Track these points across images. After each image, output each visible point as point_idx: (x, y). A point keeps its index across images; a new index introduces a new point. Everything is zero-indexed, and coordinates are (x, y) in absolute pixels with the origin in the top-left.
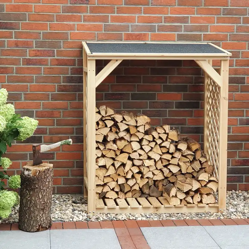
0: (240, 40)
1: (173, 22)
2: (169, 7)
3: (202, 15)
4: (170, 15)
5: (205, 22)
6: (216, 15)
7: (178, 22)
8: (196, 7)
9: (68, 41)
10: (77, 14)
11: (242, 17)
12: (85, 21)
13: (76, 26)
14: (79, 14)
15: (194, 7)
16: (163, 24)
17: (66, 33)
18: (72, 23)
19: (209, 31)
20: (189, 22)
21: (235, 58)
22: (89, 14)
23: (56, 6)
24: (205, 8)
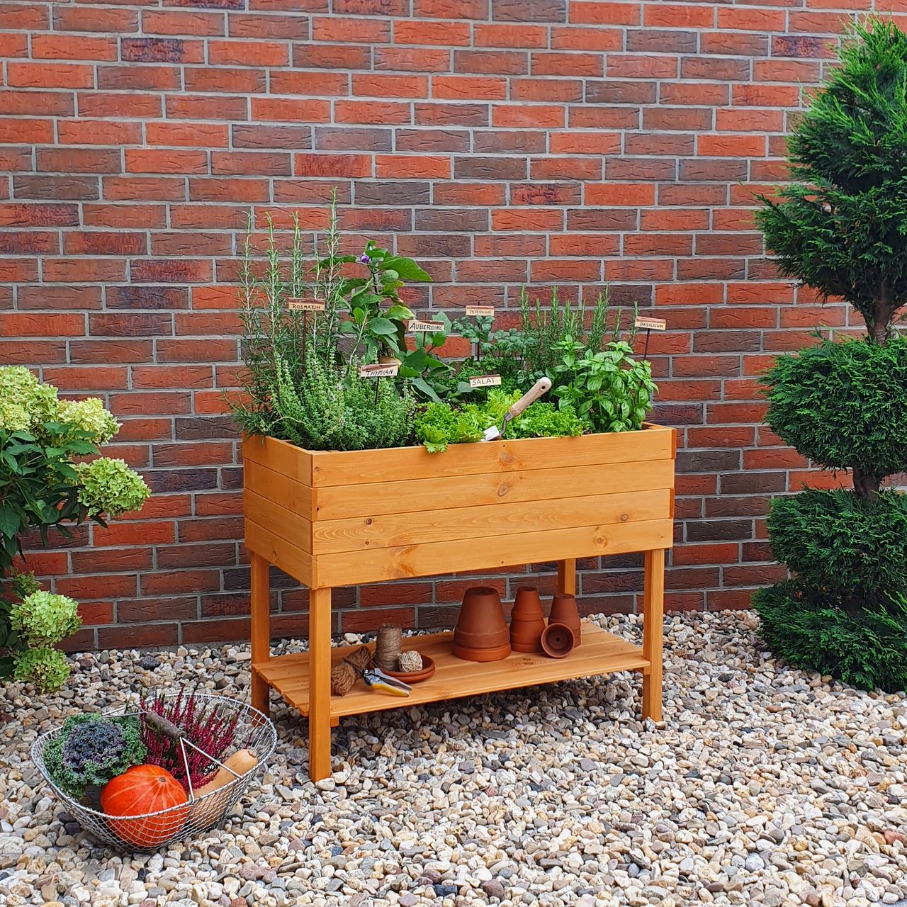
0: (637, 178)
1: (442, 121)
2: (430, 76)
3: (526, 100)
4: (431, 100)
5: (536, 122)
6: (566, 101)
7: (456, 123)
8: (508, 78)
9: (121, 175)
10: (146, 92)
11: (641, 107)
12: (170, 114)
13: (144, 129)
14: (152, 93)
15: (503, 76)
16: (413, 126)
17: (114, 151)
18: (130, 120)
19: (548, 149)
20: (490, 122)
21: (623, 229)
22: (183, 93)
23: (78, 66)
24: (537, 81)
